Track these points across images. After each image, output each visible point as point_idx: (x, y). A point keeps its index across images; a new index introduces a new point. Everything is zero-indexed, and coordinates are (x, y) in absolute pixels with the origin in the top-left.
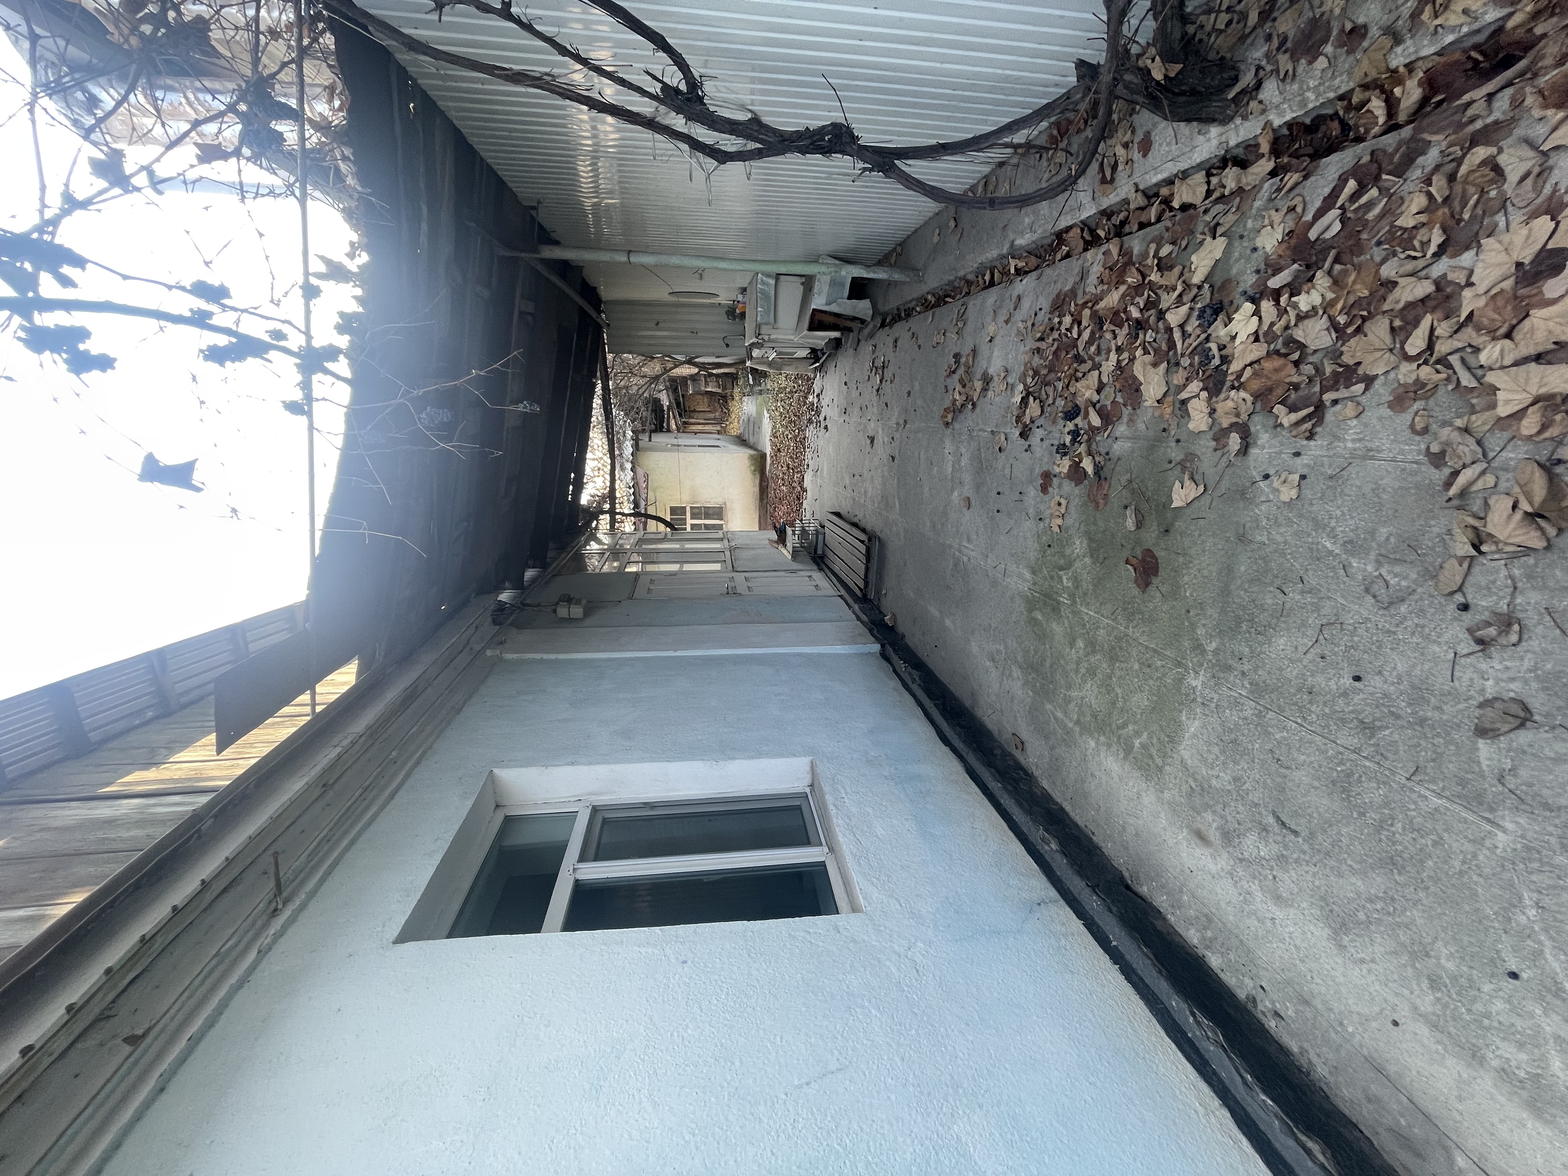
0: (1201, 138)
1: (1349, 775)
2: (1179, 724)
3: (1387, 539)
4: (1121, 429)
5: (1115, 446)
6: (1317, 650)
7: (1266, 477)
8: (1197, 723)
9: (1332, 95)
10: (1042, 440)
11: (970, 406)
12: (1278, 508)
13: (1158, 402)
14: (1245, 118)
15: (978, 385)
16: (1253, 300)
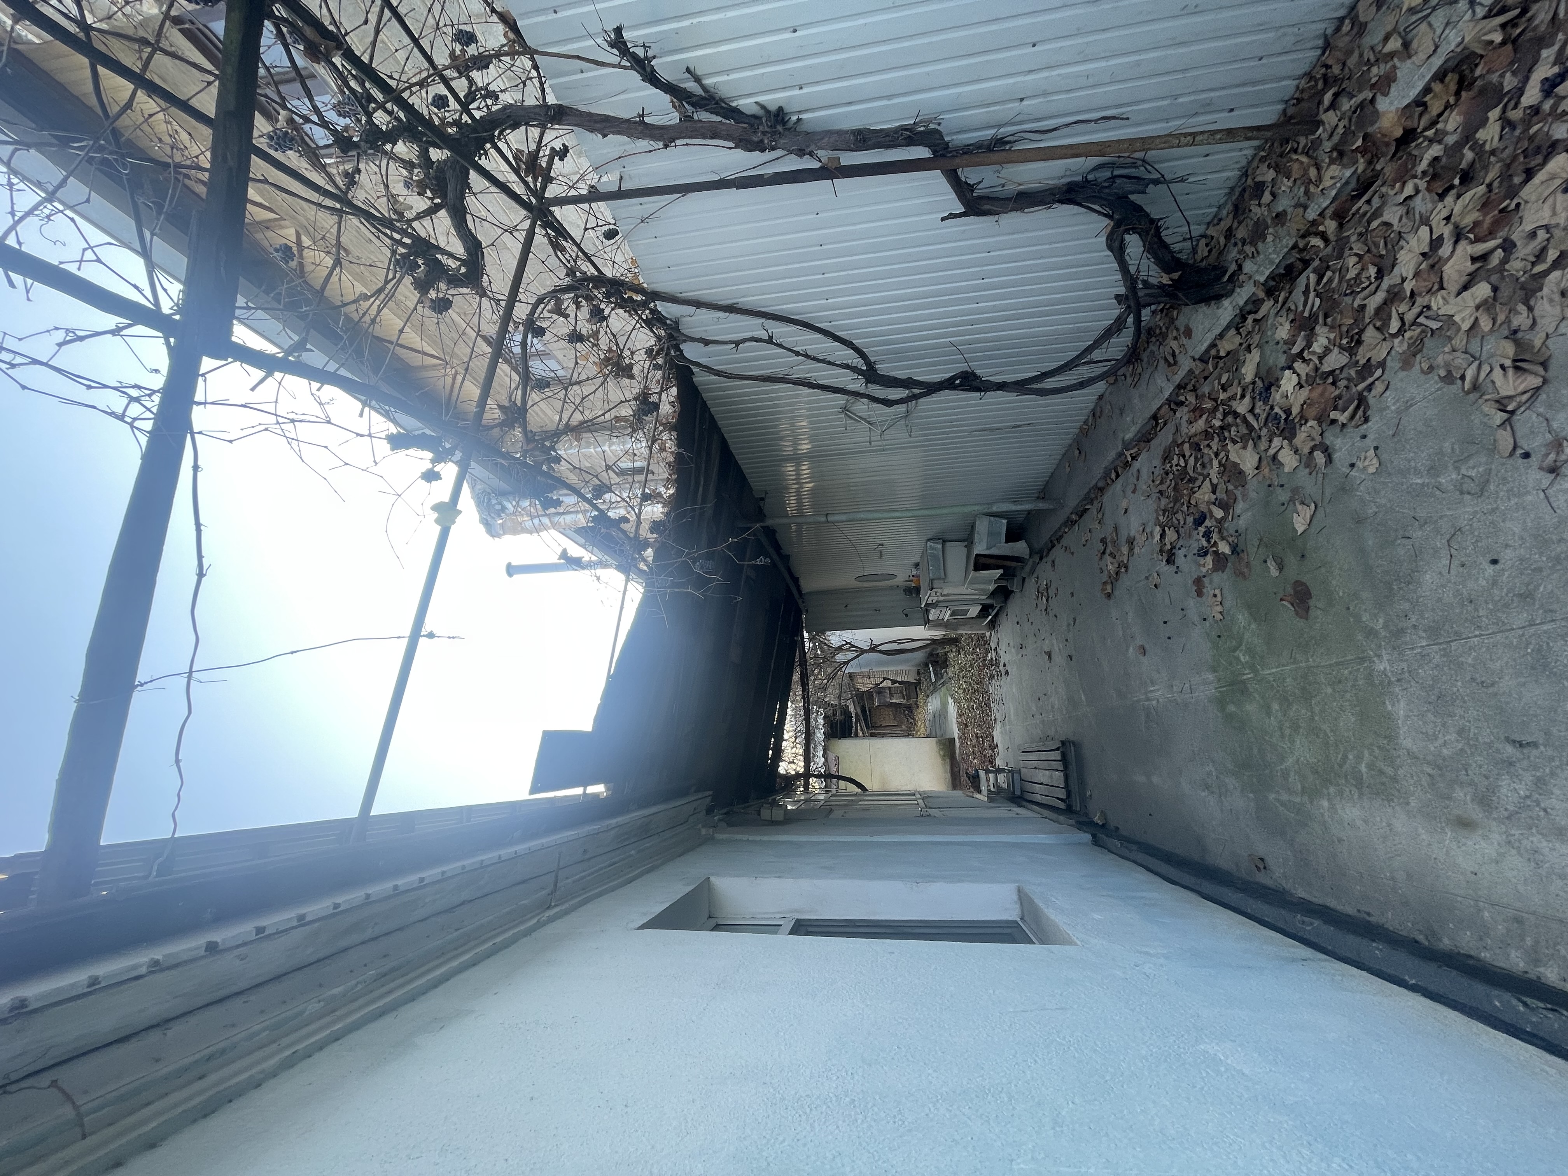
0: (1220, 310)
1: (1539, 651)
2: (1389, 716)
3: (1453, 449)
4: (1240, 507)
5: (1240, 522)
6: (1455, 562)
7: (1352, 465)
8: (1402, 704)
9: (1286, 250)
10: (1185, 556)
11: (1123, 570)
12: (1372, 480)
13: (1257, 469)
14: (1241, 286)
15: (1125, 550)
16: (1290, 367)
